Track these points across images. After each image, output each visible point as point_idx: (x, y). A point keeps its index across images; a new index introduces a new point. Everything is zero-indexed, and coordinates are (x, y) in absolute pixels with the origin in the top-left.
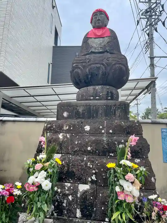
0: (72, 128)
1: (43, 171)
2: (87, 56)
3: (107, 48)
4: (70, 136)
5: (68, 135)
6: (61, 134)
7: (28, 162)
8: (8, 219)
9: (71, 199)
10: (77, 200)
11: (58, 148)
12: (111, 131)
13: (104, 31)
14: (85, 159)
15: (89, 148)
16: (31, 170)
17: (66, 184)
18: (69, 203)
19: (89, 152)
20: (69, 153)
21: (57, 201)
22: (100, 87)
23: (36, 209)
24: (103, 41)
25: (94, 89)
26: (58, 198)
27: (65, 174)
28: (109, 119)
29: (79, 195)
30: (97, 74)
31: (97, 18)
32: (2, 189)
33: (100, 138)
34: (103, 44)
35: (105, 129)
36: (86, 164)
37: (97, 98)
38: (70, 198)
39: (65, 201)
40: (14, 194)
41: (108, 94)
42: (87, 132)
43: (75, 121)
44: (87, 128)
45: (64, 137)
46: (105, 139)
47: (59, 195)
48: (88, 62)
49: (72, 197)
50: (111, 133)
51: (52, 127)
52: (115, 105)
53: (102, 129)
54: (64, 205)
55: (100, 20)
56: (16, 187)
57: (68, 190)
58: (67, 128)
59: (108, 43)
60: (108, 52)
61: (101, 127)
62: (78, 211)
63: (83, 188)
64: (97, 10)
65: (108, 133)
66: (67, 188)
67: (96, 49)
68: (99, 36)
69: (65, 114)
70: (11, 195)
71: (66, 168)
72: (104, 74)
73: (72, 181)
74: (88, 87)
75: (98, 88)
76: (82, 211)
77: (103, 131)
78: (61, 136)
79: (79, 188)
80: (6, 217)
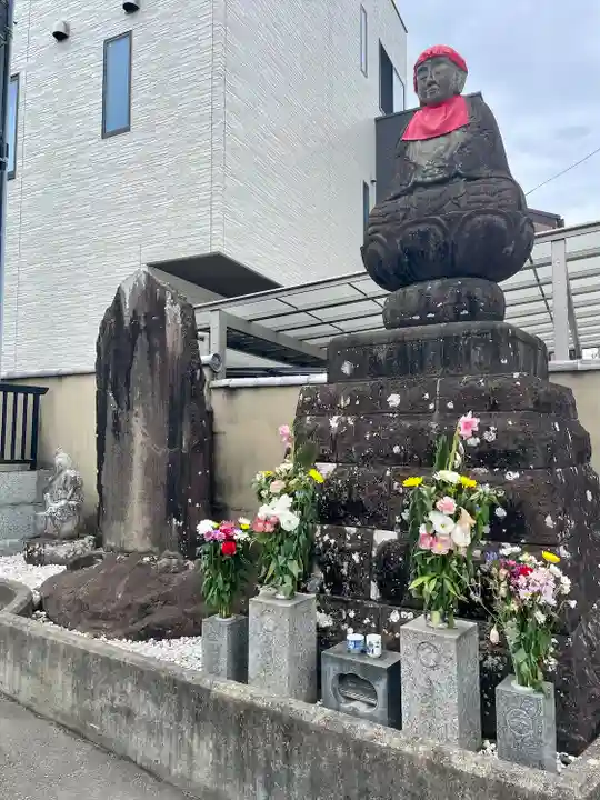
0: (357, 403)
1: (285, 496)
2: (400, 201)
3: (458, 167)
4: (355, 422)
5: (349, 419)
6: (335, 417)
7: (258, 478)
8: (228, 586)
9: (357, 561)
10: (371, 564)
11: (328, 449)
12: (450, 405)
13: (450, 112)
14: (388, 473)
15: (396, 449)
16: (264, 493)
17: (347, 528)
18: (354, 569)
19: (397, 456)
20: (353, 462)
21: (329, 563)
22: (437, 283)
23: (277, 567)
24: (448, 146)
25: (421, 293)
26: (331, 557)
27: (344, 507)
28: (452, 372)
29: (374, 554)
30: (422, 252)
31: (428, 79)
32: (214, 529)
33: (423, 423)
34: (447, 155)
35: (437, 402)
36: (390, 486)
37: (429, 315)
38: (355, 557)
39: (346, 564)
40: (235, 537)
41: (458, 302)
42: (393, 410)
43: (364, 385)
44: (394, 400)
45: (342, 424)
46: (434, 425)
47: (332, 551)
48: (404, 218)
49: (360, 556)
50: (451, 410)
51: (315, 400)
52: (468, 334)
53: (429, 401)
54: (344, 571)
55: (434, 83)
56: (238, 526)
57: (350, 542)
58: (348, 401)
59: (463, 146)
60: (461, 176)
61: (427, 396)
62: (374, 585)
63: (382, 537)
64: (424, 55)
65: (443, 409)
66: (349, 538)
67: (427, 174)
68: (437, 130)
69: (346, 368)
70: (229, 539)
71: (346, 494)
72: (444, 249)
73: (358, 524)
74: (408, 289)
75: (432, 287)
76: (381, 587)
77: (432, 406)
78: (334, 422)
79: (375, 537)
80: (225, 582)
